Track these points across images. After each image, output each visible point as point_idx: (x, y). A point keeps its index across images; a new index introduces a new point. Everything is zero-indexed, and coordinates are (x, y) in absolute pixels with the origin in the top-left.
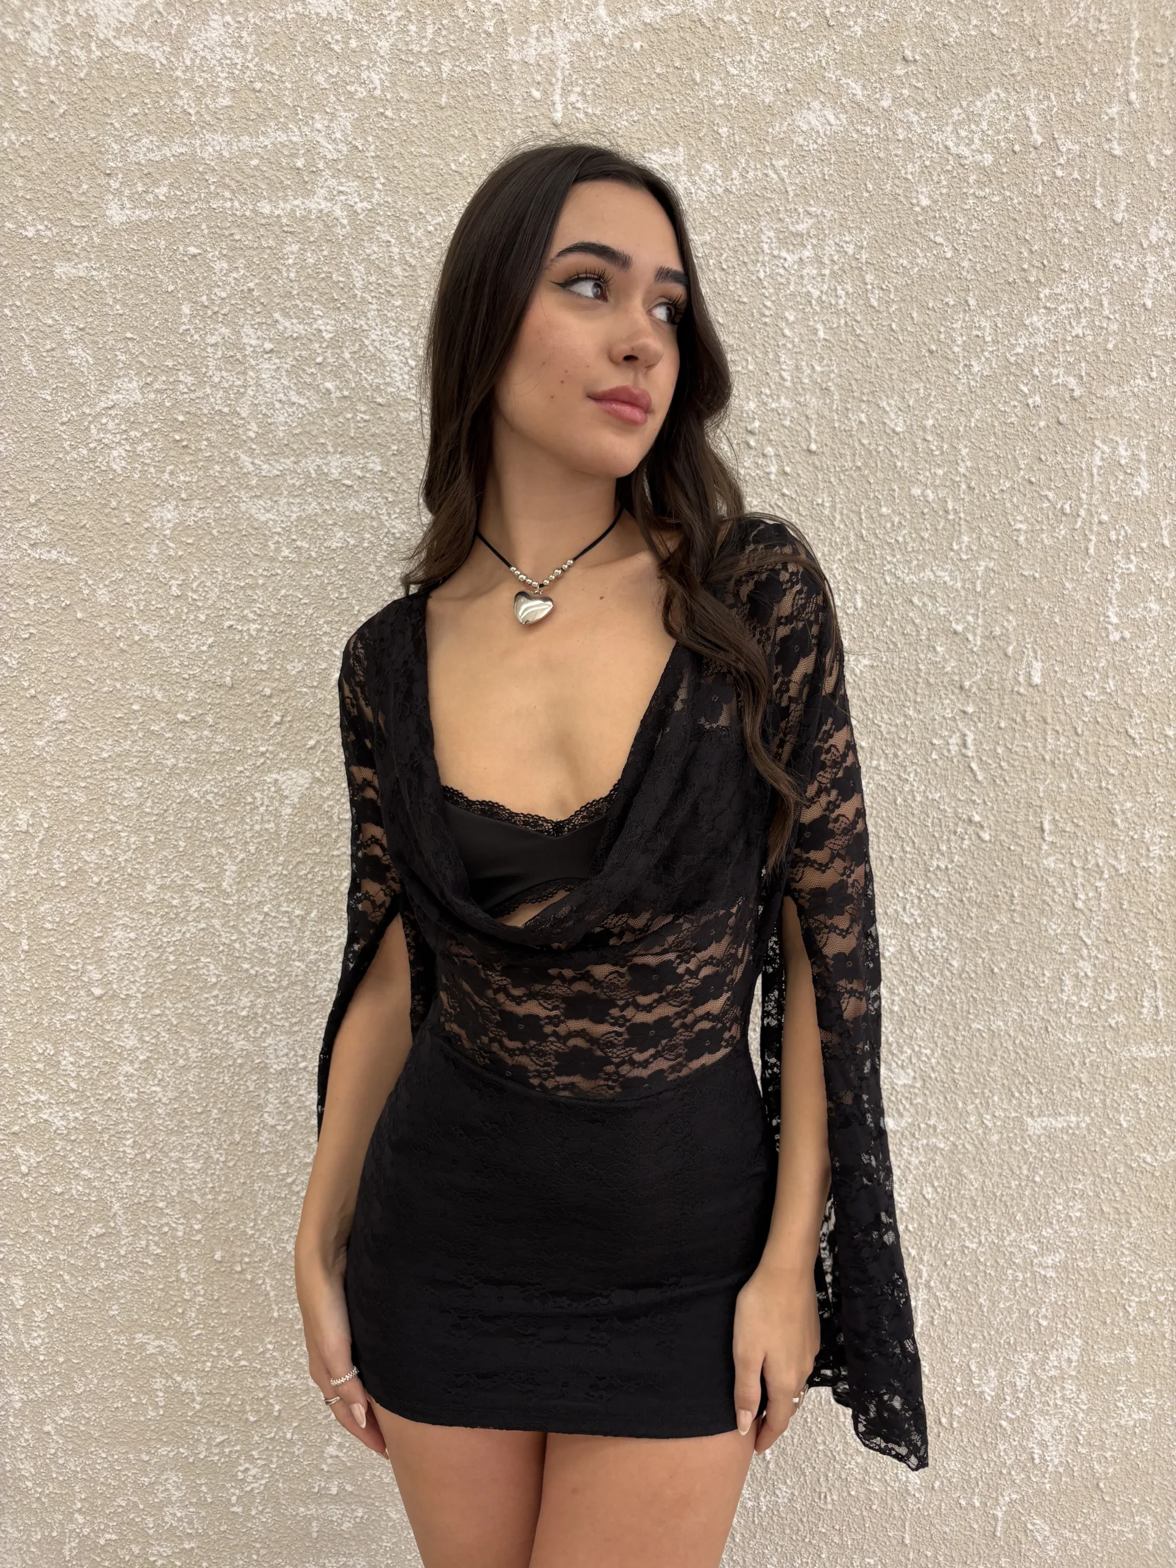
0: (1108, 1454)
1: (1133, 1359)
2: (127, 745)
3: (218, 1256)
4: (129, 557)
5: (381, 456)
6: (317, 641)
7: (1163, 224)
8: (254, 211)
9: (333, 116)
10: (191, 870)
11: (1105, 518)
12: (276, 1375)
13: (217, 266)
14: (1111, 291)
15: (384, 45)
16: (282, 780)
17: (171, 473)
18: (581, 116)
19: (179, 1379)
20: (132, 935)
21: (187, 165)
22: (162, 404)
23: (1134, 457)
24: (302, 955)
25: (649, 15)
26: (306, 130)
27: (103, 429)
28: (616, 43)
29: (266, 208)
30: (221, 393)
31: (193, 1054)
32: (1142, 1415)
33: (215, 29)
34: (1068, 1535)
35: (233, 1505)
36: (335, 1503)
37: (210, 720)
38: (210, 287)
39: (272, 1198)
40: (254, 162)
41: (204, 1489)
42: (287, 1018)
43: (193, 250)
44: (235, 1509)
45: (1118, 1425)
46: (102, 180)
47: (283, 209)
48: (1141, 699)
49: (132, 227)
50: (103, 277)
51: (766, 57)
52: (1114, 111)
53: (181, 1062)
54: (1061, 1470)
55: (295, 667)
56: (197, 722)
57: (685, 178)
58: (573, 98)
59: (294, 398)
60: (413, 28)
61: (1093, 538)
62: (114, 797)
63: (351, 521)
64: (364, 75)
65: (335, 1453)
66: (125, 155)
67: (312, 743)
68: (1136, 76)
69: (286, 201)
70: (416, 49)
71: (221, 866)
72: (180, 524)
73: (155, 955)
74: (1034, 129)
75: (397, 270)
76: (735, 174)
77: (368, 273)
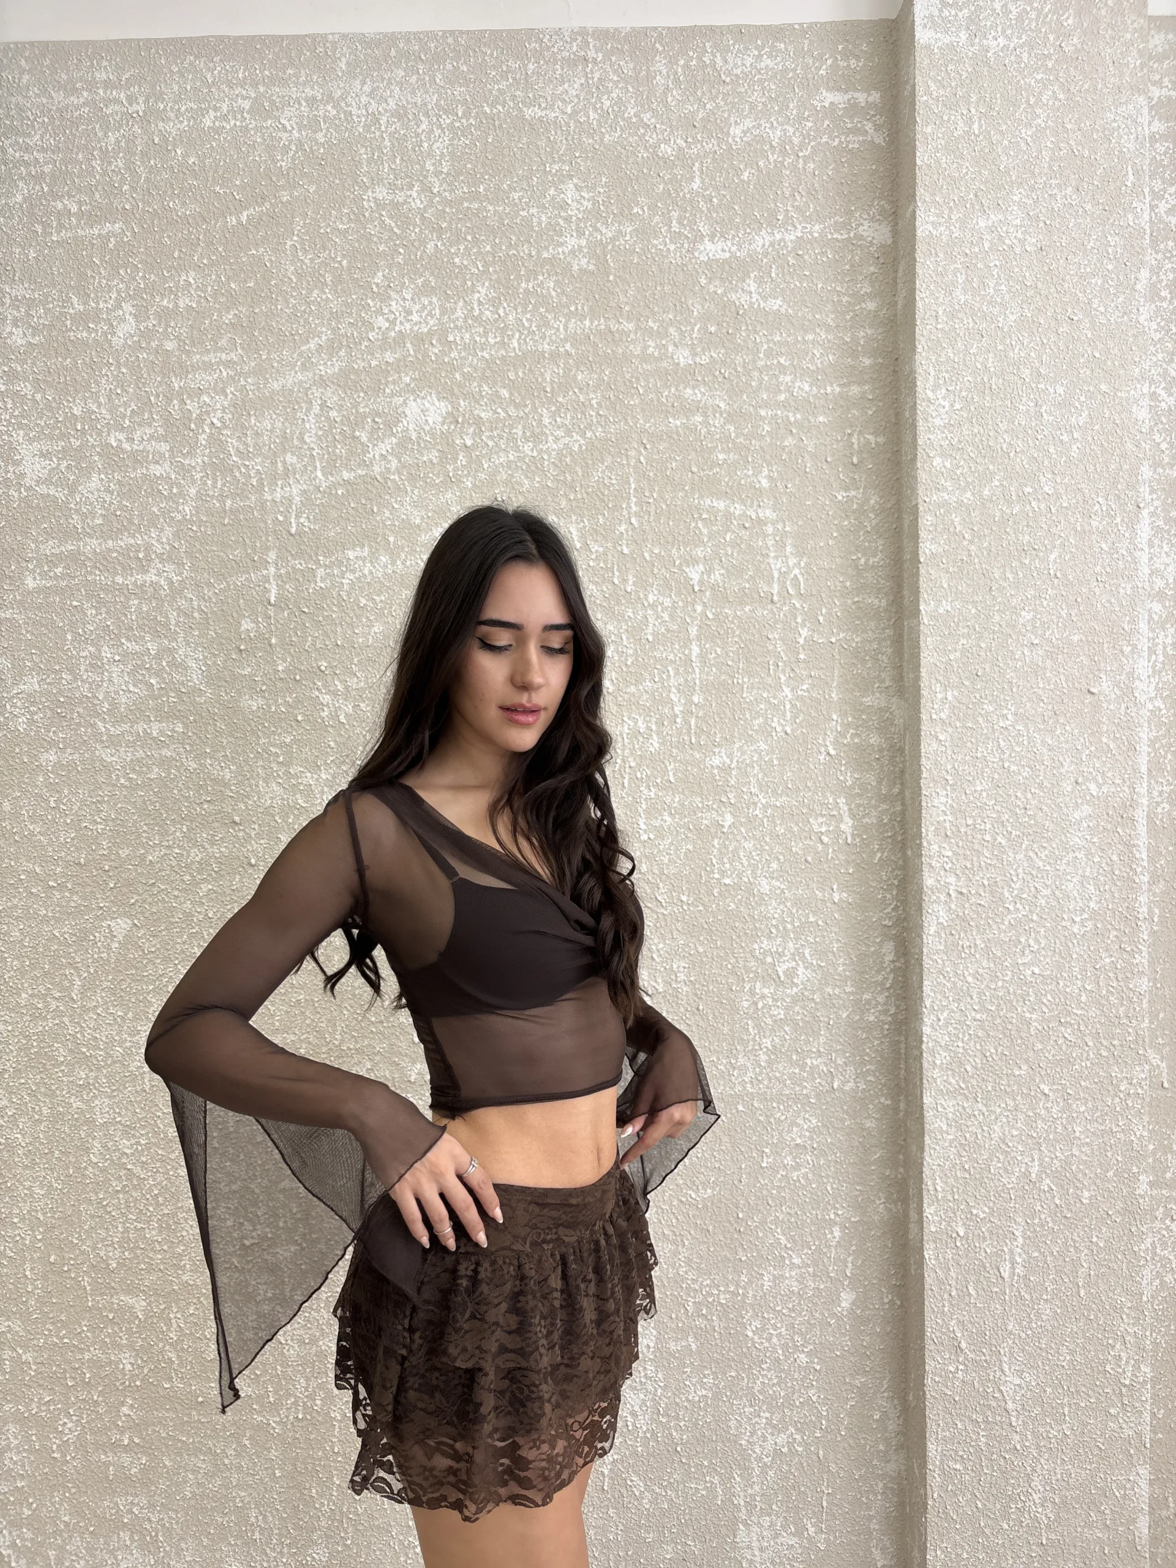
0: (682, 1424)
1: (694, 1346)
2: (15, 901)
3: (52, 1259)
4: (24, 783)
5: (183, 723)
6: (139, 836)
7: (656, 592)
8: (113, 582)
9: (162, 530)
10: (51, 984)
11: (633, 764)
12: (89, 1351)
13: (89, 613)
14: (627, 631)
15: (193, 491)
16: (113, 924)
17: (54, 732)
18: (307, 530)
19: (21, 1352)
20: (10, 1028)
21: (74, 557)
22: (51, 692)
23: (649, 728)
24: (121, 1043)
25: (346, 475)
26: (146, 537)
27: (14, 706)
28: (328, 491)
29: (119, 580)
30: (87, 685)
31: (45, 1111)
32: (704, 1392)
33: (95, 482)
34: (658, 1490)
35: (53, 1452)
36: (126, 1453)
37: (70, 886)
38: (84, 624)
39: (92, 1217)
40: (115, 555)
41: (34, 1438)
42: (109, 1087)
43: (75, 603)
44: (55, 1455)
45: (688, 1400)
46: (24, 564)
47: (130, 580)
48: (664, 877)
49: (39, 590)
50: (20, 619)
51: (416, 498)
52: (623, 528)
53: (37, 1117)
54: (648, 1435)
55: (124, 853)
56: (61, 887)
57: (369, 565)
58: (302, 520)
59: (132, 689)
60: (209, 482)
61: (627, 777)
62: (5, 935)
63: (163, 762)
64: (181, 508)
65: (127, 1412)
66: (37, 552)
67: (133, 901)
68: (634, 508)
69: (132, 576)
70: (211, 493)
71: (71, 982)
72: (59, 762)
73: (24, 1042)
74: (575, 538)
75: (196, 615)
76: (398, 562)
77: (179, 616)
